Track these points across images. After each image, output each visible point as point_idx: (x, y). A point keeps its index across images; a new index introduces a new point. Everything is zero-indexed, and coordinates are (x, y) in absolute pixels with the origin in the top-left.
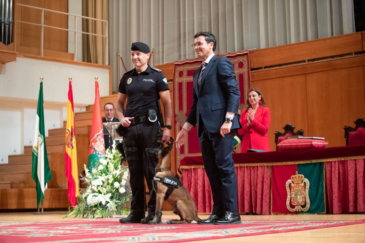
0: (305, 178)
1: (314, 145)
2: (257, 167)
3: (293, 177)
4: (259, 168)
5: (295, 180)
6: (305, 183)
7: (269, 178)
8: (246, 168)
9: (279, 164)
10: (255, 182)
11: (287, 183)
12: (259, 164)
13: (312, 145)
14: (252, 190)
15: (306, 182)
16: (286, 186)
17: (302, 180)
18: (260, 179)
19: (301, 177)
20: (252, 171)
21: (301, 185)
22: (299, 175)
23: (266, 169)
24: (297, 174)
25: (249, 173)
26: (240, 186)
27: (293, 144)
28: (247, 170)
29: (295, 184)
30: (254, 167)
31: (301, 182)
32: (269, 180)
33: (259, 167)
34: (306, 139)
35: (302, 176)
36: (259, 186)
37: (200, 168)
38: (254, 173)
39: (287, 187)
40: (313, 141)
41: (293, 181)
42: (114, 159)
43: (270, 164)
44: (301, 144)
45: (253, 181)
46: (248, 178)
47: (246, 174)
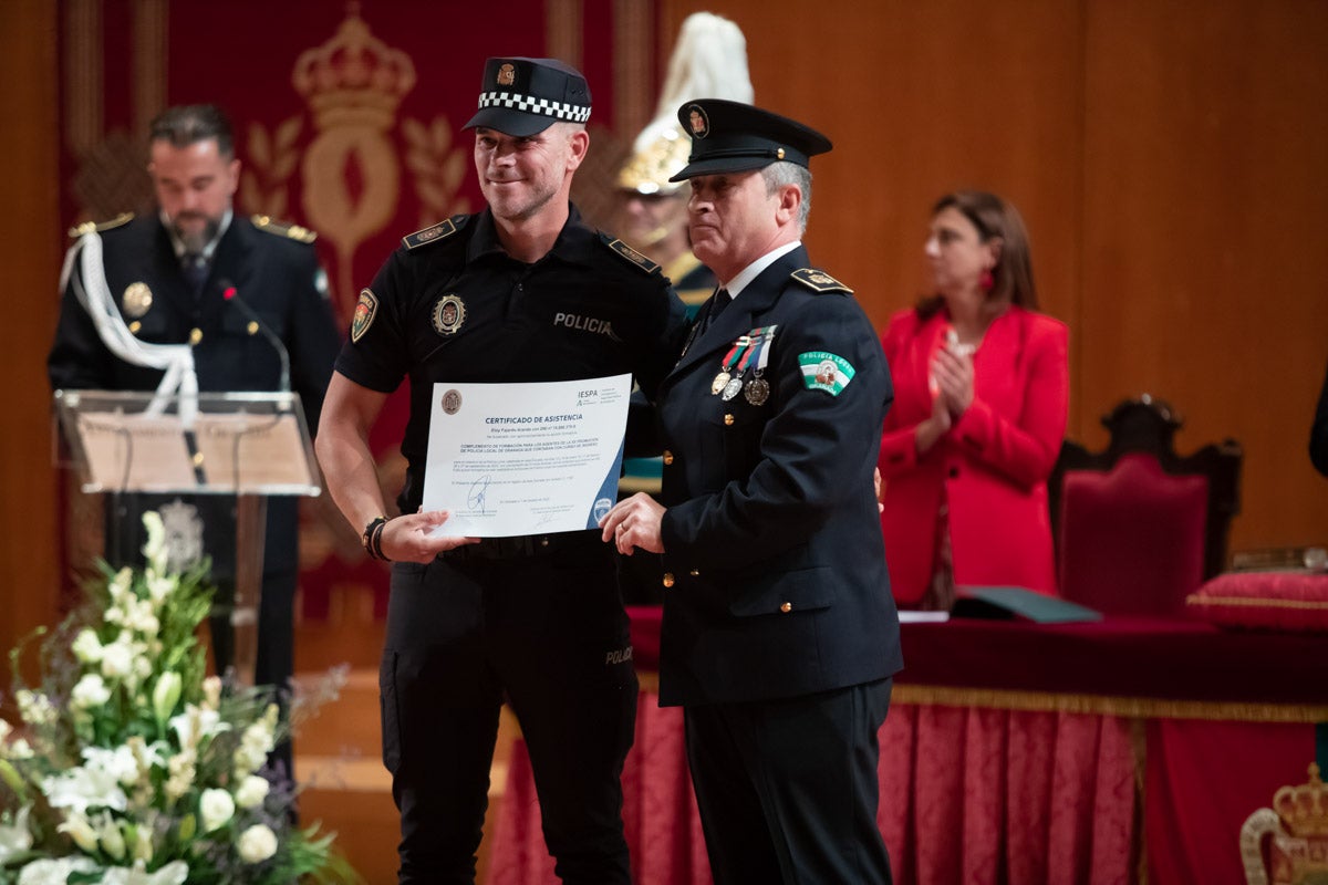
2: (1053, 716)
3: (1286, 798)
4: (1067, 729)
5: (1301, 814)
7: (1128, 790)
8: (974, 720)
9: (1195, 711)
10: (1035, 806)
11: (1247, 829)
12: (1064, 703)
14: (1012, 852)
16: (1245, 845)
18: (1067, 794)
20: (1017, 742)
23: (1110, 737)
24: (1315, 779)
25: (994, 745)
26: (934, 819)
28: (984, 726)
29: (1300, 838)
30: (1026, 718)
32: (1128, 804)
33: (1061, 717)
36: (1064, 832)
38: (1030, 747)
39: (1251, 853)
41: (1288, 818)
43: (1135, 709)
46: (985, 778)
47: (975, 754)
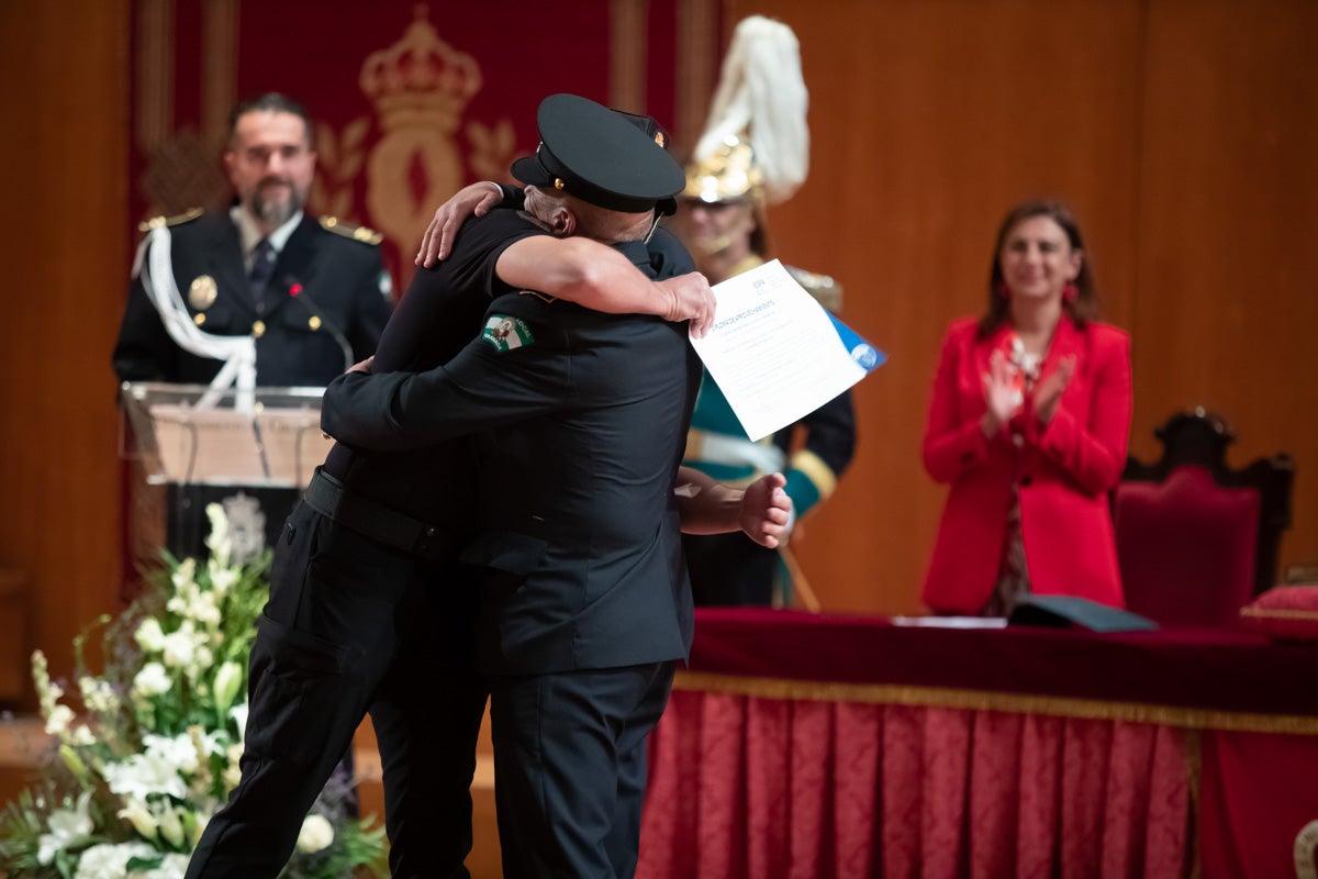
2: (1108, 724)
4: (1122, 736)
7: (1182, 798)
8: (1030, 727)
9: (1251, 723)
10: (1089, 812)
11: (1300, 840)
12: (1119, 711)
14: (1066, 858)
16: (1298, 856)
18: (1121, 800)
20: (1072, 749)
23: (1165, 746)
25: (1050, 752)
26: (989, 824)
28: (1041, 733)
30: (1082, 725)
32: (1182, 812)
33: (1117, 725)
36: (1117, 840)
37: (718, 694)
38: (1085, 754)
39: (1304, 864)
42: (222, 626)
43: (1191, 719)
45: (1076, 804)
46: (1041, 784)
47: (1031, 760)
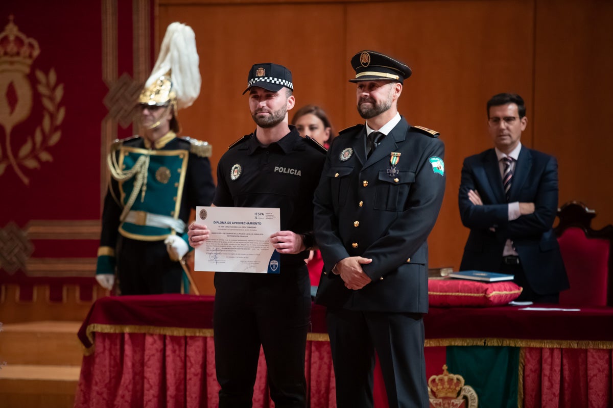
0: (465, 385)
1: (492, 299)
3: (434, 381)
5: (440, 387)
6: (465, 398)
13: (486, 298)
15: (468, 395)
17: (458, 389)
19: (455, 381)
20: (315, 356)
21: (455, 403)
22: (452, 375)
24: (445, 372)
27: (435, 293)
29: (440, 398)
30: (319, 345)
31: (454, 395)
34: (471, 282)
35: (458, 379)
38: (321, 358)
40: (489, 290)
41: (435, 389)
44: (457, 294)
45: (317, 381)
